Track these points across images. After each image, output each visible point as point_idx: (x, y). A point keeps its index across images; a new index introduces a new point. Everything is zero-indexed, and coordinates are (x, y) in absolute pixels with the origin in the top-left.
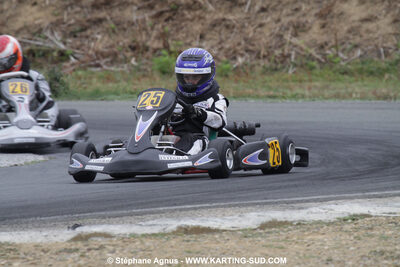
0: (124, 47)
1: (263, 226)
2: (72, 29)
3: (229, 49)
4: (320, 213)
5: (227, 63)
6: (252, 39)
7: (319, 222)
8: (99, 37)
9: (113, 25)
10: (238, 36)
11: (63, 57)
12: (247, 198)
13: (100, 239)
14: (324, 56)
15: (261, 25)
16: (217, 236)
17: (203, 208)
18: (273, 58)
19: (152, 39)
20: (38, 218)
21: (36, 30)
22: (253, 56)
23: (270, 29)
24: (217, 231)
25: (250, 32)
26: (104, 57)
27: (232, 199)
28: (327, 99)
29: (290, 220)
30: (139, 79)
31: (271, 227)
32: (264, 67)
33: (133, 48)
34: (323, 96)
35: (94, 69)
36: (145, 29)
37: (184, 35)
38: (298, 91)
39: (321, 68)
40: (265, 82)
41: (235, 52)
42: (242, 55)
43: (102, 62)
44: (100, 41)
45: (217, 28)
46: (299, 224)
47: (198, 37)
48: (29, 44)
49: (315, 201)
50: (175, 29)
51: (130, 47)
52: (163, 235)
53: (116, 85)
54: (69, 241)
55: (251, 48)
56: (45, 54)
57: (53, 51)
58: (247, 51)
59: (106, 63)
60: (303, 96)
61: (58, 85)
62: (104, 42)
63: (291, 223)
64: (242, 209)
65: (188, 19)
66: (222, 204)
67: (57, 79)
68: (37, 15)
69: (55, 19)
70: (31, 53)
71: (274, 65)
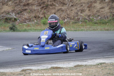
0: (33, 17)
1: (75, 66)
2: (18, 12)
3: (63, 17)
4: (91, 62)
5: (62, 21)
6: (69, 14)
7: (91, 65)
8: (26, 14)
9: (29, 11)
10: (65, 13)
11: (15, 19)
12: (70, 59)
13: (29, 71)
14: (90, 18)
15: (72, 10)
17: (58, 61)
18: (75, 19)
19: (41, 14)
20: (11, 65)
21: (7, 13)
22: (70, 19)
23: (74, 11)
24: (62, 68)
25: (68, 12)
26: (27, 20)
28: (91, 31)
30: (37, 26)
31: (77, 67)
32: (73, 22)
33: (35, 17)
34: (90, 30)
35: (24, 23)
36: (38, 12)
37: (50, 13)
38: (82, 28)
39: (89, 22)
40: (73, 26)
41: (64, 18)
42: (66, 19)
43: (27, 21)
44: (26, 15)
45: (59, 11)
46: (85, 66)
47: (54, 13)
48: (6, 16)
49: (90, 59)
50: (47, 11)
51: (34, 17)
52: (47, 69)
53: (31, 28)
55: (69, 17)
56: (10, 19)
57: (13, 18)
58: (68, 17)
59: (28, 21)
60: (84, 30)
61: (14, 28)
63: (83, 66)
64: (69, 62)
65: (51, 9)
66: (63, 60)
67: (14, 26)
68: (8, 8)
69: (13, 9)
70: (6, 19)
71: (75, 21)
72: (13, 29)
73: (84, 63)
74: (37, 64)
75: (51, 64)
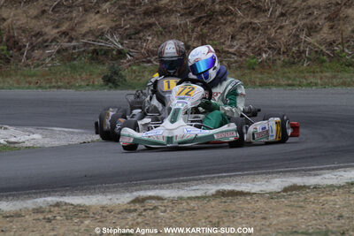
1: (286, 190)
2: (128, 32)
3: (255, 47)
4: (331, 178)
5: (254, 58)
6: (274, 38)
7: (332, 186)
8: (150, 38)
9: (160, 29)
10: (262, 36)
11: (121, 54)
12: (272, 167)
13: (154, 202)
14: (333, 51)
15: (281, 27)
16: (248, 198)
17: (236, 175)
18: (291, 54)
19: (193, 39)
20: (104, 185)
21: (98, 34)
22: (275, 52)
23: (288, 30)
24: (248, 194)
25: (272, 33)
26: (154, 55)
27: (260, 168)
28: (335, 86)
29: (307, 184)
31: (292, 190)
32: (284, 61)
34: (332, 84)
35: (145, 65)
36: (187, 32)
37: (219, 36)
38: (312, 80)
39: (330, 62)
40: (284, 73)
41: (260, 49)
42: (266, 52)
43: (153, 59)
44: (150, 41)
45: (246, 31)
46: (315, 188)
47: (230, 37)
48: (94, 45)
49: (328, 169)
50: (211, 31)
52: (204, 198)
54: (128, 203)
55: (273, 46)
56: (106, 52)
57: (113, 50)
58: (269, 48)
60: (316, 85)
61: (117, 78)
62: (154, 43)
63: (308, 187)
64: (269, 176)
65: (221, 23)
66: (252, 172)
67: (116, 73)
68: (99, 22)
69: (114, 24)
70: (95, 52)
71: (292, 59)
72: (112, 81)
73: (311, 181)
74: (178, 182)
75: (216, 182)
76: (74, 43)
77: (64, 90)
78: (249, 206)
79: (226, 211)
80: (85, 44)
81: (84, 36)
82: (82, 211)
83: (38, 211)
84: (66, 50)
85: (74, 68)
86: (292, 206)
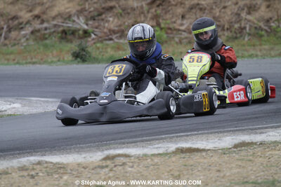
0: (129, 26)
1: (236, 146)
2: (92, 14)
4: (275, 136)
6: (219, 17)
7: (275, 142)
8: (111, 19)
9: (120, 11)
10: (209, 15)
11: (86, 32)
12: (224, 127)
13: (122, 159)
14: (270, 27)
15: (225, 7)
16: (204, 154)
17: (193, 135)
18: (233, 30)
19: (148, 19)
20: (78, 145)
21: (66, 17)
22: (220, 29)
23: (231, 10)
24: (203, 150)
25: (217, 12)
26: (115, 33)
27: (213, 128)
28: (273, 57)
29: (254, 141)
31: (241, 147)
32: (227, 36)
34: (270, 54)
35: (108, 42)
36: (143, 13)
37: (171, 16)
39: (268, 36)
43: (114, 37)
44: (112, 22)
45: (194, 11)
46: (261, 144)
47: (180, 17)
48: (62, 26)
49: (271, 127)
50: (164, 12)
52: (166, 154)
53: (124, 52)
54: (101, 161)
55: (218, 23)
56: (74, 32)
57: (79, 30)
59: (116, 37)
60: (257, 56)
61: (84, 53)
62: (114, 23)
63: (256, 144)
64: (221, 135)
65: (173, 5)
66: (206, 132)
67: (83, 50)
68: (67, 6)
69: (79, 8)
70: (64, 32)
71: (235, 35)
72: (81, 56)
73: (258, 138)
74: (142, 141)
75: (176, 141)
76: (45, 25)
77: (38, 66)
78: (206, 161)
79: (185, 165)
80: (55, 26)
81: (54, 18)
82: (61, 168)
83: (23, 169)
84: (39, 31)
85: (46, 46)
86: (243, 160)
